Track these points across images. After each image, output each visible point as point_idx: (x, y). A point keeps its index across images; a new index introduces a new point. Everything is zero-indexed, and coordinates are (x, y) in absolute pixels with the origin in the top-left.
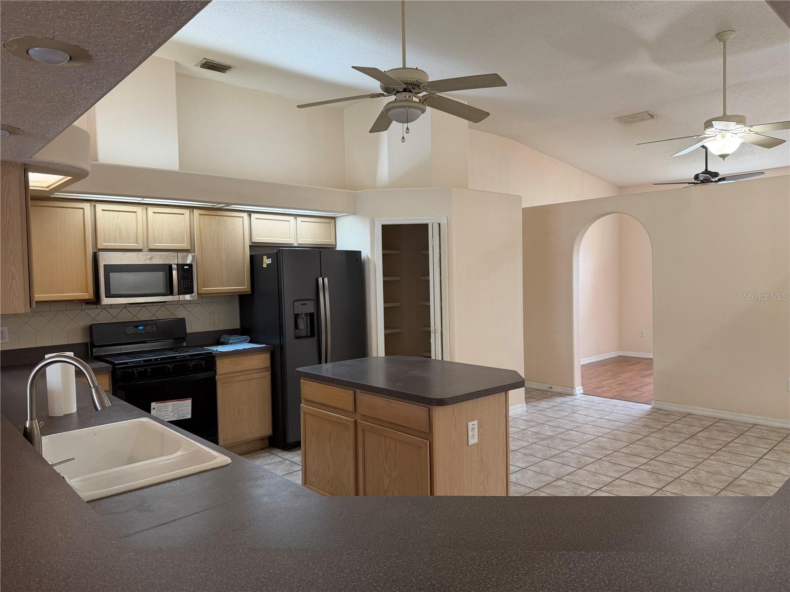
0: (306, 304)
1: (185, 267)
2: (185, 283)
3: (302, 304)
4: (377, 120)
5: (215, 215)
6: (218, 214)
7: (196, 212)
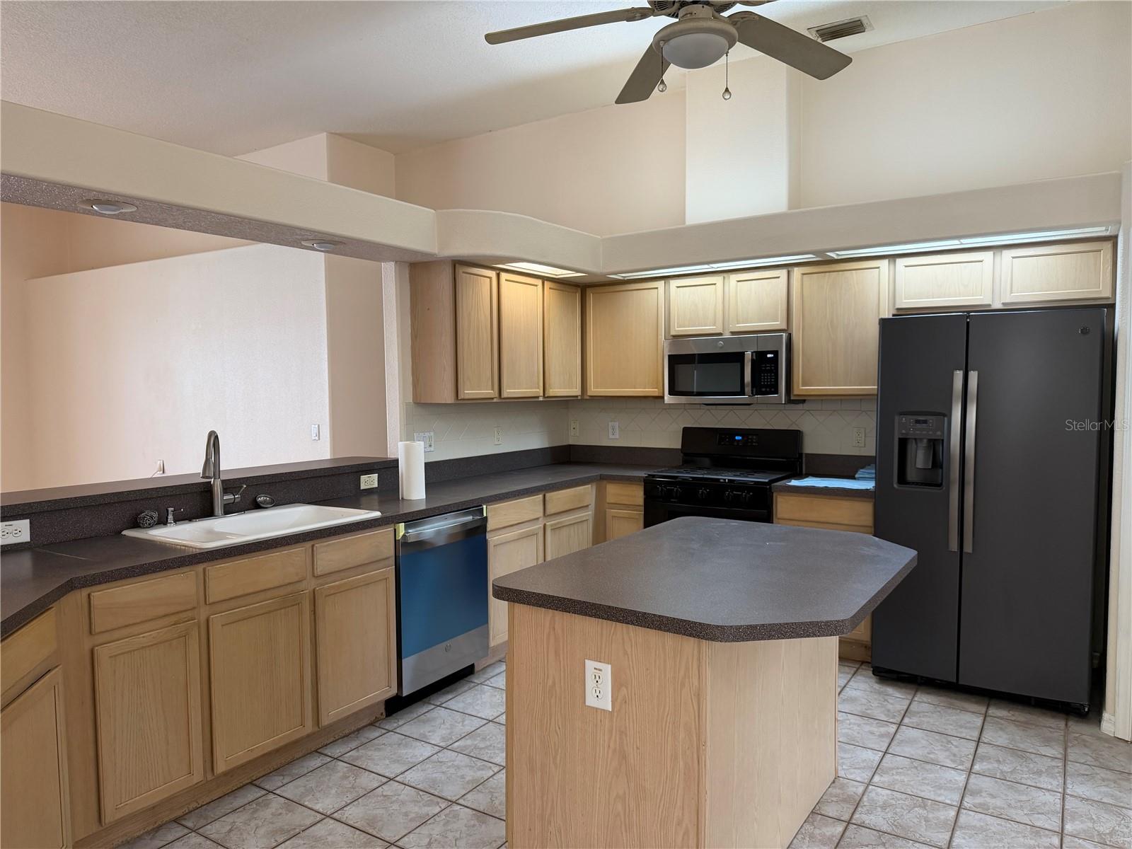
0: (925, 422)
1: (769, 356)
2: (767, 379)
3: (917, 422)
4: (771, 56)
5: (829, 272)
6: (832, 270)
7: (797, 272)
